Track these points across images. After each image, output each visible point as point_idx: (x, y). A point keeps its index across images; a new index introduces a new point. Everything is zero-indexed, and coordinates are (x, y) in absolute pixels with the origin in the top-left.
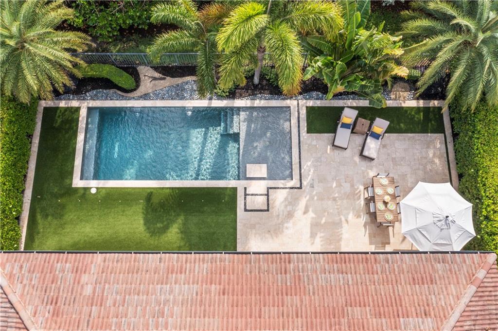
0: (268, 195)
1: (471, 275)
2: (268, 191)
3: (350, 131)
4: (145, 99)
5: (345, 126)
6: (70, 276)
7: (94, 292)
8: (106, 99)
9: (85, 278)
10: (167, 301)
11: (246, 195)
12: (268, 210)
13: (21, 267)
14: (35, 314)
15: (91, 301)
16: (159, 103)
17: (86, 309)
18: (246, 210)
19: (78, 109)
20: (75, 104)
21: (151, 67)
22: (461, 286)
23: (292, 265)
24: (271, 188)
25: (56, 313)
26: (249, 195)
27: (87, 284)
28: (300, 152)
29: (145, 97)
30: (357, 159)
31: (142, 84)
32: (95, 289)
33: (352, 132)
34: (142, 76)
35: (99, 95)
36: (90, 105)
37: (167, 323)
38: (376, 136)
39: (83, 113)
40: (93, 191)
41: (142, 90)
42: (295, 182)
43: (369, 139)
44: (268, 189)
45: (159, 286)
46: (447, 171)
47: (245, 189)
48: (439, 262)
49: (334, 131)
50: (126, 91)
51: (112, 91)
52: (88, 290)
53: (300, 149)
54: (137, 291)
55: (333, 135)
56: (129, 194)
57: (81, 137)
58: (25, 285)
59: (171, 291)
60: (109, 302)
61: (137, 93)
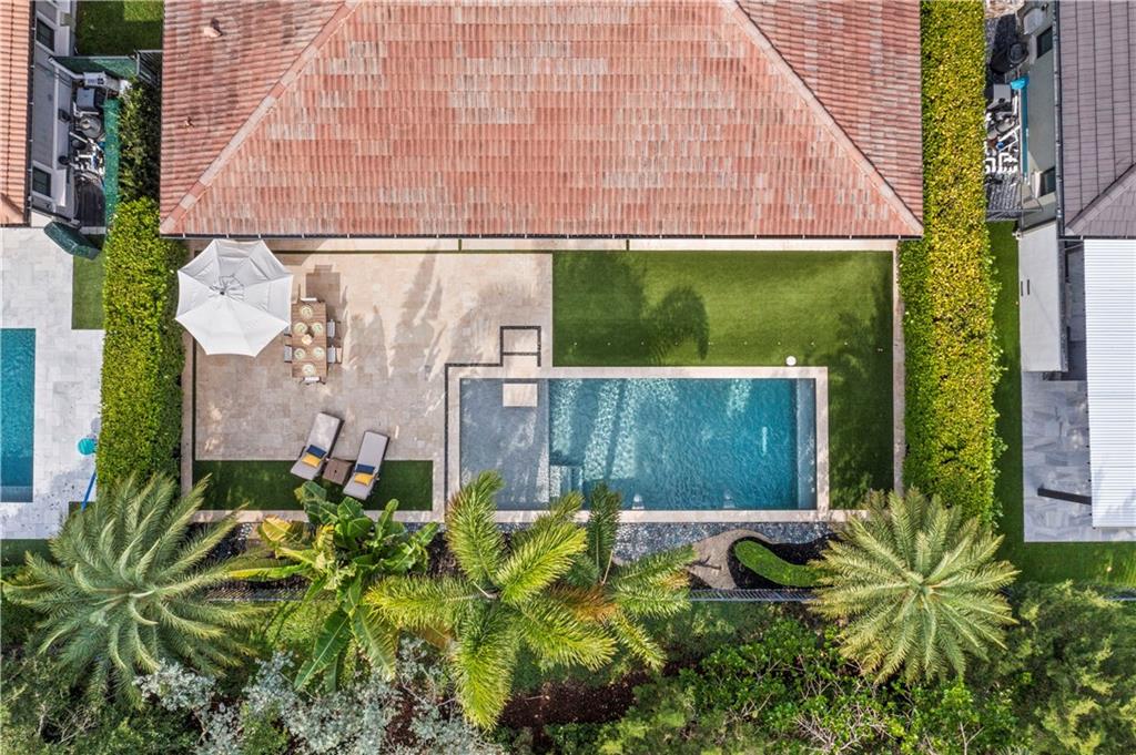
0: (502, 354)
1: (203, 201)
2: (502, 359)
3: (358, 462)
4: (716, 524)
5: (367, 470)
6: (790, 200)
7: (752, 177)
8: (786, 524)
9: (769, 198)
10: (647, 164)
11: (538, 354)
12: (502, 328)
13: (865, 214)
14: (831, 147)
15: (754, 165)
16: (690, 516)
17: (760, 153)
18: (538, 329)
19: (834, 505)
20: (839, 516)
21: (710, 587)
22: (220, 185)
23: (466, 217)
24: (497, 365)
25: (802, 147)
26: (533, 354)
27: (764, 189)
28: (446, 428)
29: (716, 529)
30: (349, 417)
31: (724, 555)
32: (752, 182)
33: (354, 462)
34: (725, 569)
35: (798, 533)
36: (812, 513)
37: (644, 133)
38: (314, 450)
39: (823, 500)
40: (791, 360)
41: (724, 542)
42: (457, 375)
43: (327, 448)
44: (501, 365)
45: (659, 186)
46: (199, 393)
47: (539, 365)
48: (247, 220)
49: (384, 464)
50: (752, 538)
51: (776, 541)
52: (761, 180)
53: (446, 433)
54: (691, 178)
55: (387, 458)
56: (732, 355)
57: (823, 456)
58: (854, 186)
59: (641, 178)
60: (728, 163)
61: (731, 536)
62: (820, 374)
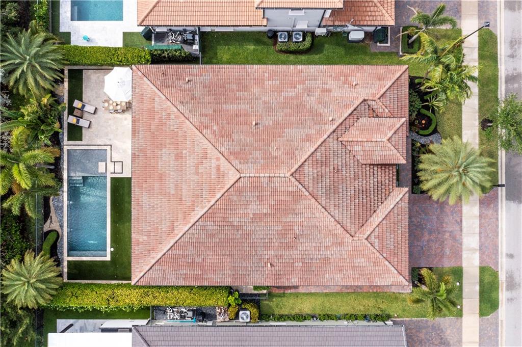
0: (114, 162)
3: (81, 119)
4: (63, 227)
5: (78, 121)
6: (140, 246)
7: (146, 235)
8: (63, 247)
9: (141, 240)
10: (149, 205)
11: (114, 173)
12: (122, 162)
13: (137, 268)
14: (153, 258)
15: (149, 236)
16: (65, 218)
17: (152, 237)
18: (122, 173)
19: (69, 262)
20: (65, 264)
21: (44, 224)
22: (144, 83)
23: (136, 153)
25: (153, 250)
26: (114, 171)
27: (143, 239)
28: (92, 145)
29: (62, 226)
30: (96, 116)
31: (54, 229)
32: (145, 235)
33: (82, 118)
34: (50, 229)
35: (60, 251)
36: (66, 255)
37: (156, 204)
38: (83, 106)
39: (71, 259)
40: (112, 249)
41: (58, 229)
42: (108, 148)
43: (85, 109)
44: (111, 161)
45: (144, 208)
46: (103, 70)
47: (111, 173)
49: (81, 128)
50: (58, 237)
51: (58, 244)
52: (145, 238)
53: (90, 145)
54: (146, 218)
55: (83, 128)
57: (84, 259)
58: (144, 265)
59: (146, 203)
60: (149, 228)
61: (60, 231)
62: (108, 258)
